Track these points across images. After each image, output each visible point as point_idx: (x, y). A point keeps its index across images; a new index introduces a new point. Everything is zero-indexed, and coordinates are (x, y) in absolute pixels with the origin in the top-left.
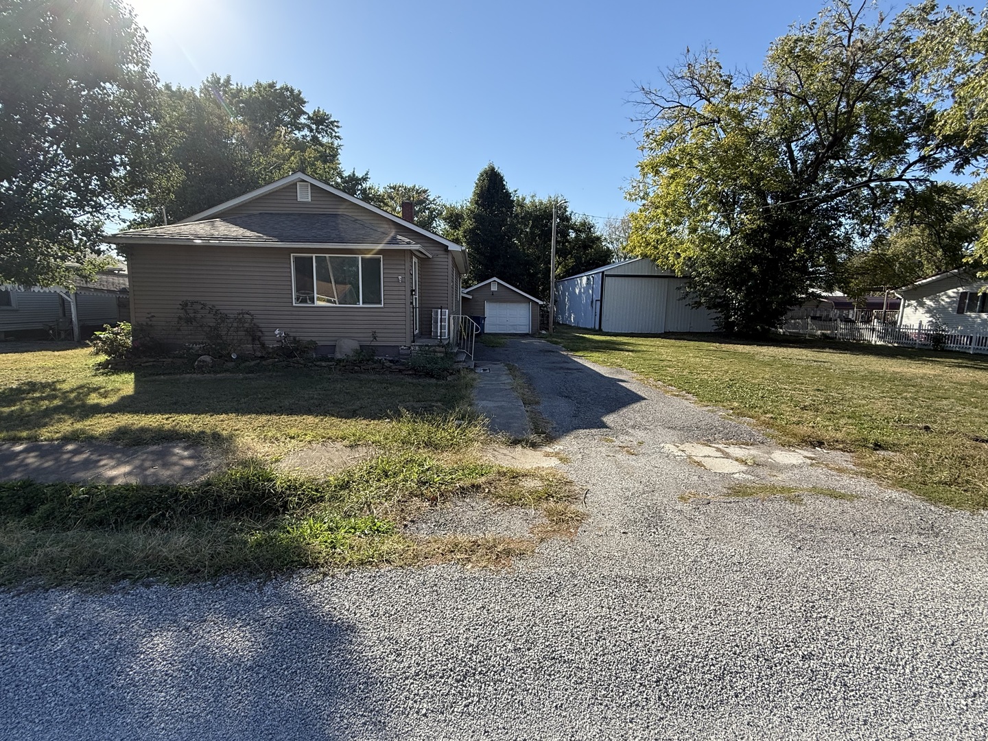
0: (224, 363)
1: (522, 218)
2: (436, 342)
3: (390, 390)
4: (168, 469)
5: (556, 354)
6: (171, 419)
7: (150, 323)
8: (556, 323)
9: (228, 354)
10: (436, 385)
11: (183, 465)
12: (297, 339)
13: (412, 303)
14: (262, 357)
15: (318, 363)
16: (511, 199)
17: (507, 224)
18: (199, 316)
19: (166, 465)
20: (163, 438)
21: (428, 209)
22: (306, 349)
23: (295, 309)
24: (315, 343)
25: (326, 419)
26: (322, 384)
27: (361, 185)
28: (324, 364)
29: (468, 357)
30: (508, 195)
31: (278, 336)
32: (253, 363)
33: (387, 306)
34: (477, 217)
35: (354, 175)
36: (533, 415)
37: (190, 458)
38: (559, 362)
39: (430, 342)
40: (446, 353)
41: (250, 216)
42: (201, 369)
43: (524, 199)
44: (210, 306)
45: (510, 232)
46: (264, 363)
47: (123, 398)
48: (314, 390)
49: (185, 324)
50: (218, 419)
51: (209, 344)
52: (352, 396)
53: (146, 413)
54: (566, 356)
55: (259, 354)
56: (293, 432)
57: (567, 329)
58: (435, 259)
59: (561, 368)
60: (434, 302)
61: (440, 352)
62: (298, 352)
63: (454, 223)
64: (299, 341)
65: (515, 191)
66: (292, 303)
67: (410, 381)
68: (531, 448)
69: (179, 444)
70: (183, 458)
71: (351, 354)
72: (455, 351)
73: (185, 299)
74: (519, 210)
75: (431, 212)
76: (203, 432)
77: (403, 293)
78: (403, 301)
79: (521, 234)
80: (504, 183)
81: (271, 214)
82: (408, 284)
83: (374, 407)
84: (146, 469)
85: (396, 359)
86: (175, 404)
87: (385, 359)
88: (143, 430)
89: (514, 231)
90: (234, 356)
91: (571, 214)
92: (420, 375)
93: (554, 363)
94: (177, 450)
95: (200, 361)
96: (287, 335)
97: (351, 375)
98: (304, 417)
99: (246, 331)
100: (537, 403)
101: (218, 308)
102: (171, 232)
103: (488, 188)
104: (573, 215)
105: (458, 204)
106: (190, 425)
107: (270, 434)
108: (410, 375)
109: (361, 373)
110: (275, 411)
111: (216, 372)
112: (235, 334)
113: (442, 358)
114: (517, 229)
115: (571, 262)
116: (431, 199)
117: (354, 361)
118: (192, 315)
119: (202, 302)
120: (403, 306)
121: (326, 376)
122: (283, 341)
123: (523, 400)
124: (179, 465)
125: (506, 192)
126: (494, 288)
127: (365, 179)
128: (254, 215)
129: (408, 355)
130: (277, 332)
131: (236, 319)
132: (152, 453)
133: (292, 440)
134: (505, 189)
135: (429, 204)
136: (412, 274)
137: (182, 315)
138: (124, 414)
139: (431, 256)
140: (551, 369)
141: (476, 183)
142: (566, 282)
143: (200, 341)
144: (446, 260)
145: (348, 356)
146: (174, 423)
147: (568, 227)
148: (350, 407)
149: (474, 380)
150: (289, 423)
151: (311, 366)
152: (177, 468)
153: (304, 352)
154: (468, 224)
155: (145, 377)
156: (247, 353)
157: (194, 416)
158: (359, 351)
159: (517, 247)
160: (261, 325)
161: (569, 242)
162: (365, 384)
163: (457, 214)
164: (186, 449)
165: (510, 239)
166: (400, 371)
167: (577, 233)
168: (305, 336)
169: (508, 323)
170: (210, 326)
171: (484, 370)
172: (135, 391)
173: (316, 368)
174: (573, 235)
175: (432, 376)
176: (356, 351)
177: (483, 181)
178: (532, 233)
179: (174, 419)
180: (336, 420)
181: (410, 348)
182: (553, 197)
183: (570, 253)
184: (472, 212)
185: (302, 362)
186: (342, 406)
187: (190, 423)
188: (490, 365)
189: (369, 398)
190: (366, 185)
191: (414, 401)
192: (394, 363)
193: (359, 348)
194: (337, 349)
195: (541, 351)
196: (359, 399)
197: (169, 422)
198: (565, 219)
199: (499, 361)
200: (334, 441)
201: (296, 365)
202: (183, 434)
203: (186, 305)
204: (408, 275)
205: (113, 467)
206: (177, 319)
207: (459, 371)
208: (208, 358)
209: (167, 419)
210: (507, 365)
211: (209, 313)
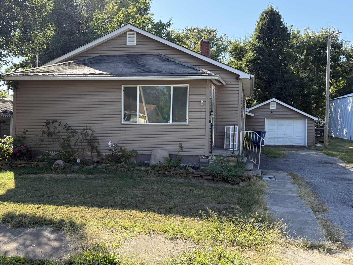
0: (72, 166)
1: (297, 48)
2: (230, 153)
3: (195, 192)
4: (42, 248)
5: (335, 166)
6: (40, 209)
7: (24, 136)
8: (330, 137)
9: (74, 159)
10: (232, 190)
11: (51, 246)
12: (123, 148)
13: (210, 121)
14: (98, 162)
15: (139, 168)
16: (288, 32)
17: (284, 54)
18: (57, 131)
19: (39, 245)
20: (37, 223)
21: (216, 44)
22: (129, 157)
23: (122, 126)
24: (135, 151)
25: (150, 214)
26: (143, 185)
27: (166, 30)
28: (142, 169)
29: (255, 166)
30: (284, 29)
31: (110, 146)
32: (91, 167)
33: (191, 123)
34: (258, 50)
35: (161, 22)
36: (324, 222)
37: (56, 240)
38: (338, 173)
39: (224, 153)
40: (238, 162)
41: (93, 58)
42: (56, 171)
43: (299, 32)
44: (65, 124)
45: (286, 60)
46: (99, 166)
47: (9, 191)
48: (137, 189)
49: (47, 137)
50: (72, 210)
51: (62, 152)
52: (166, 196)
53: (24, 203)
54: (344, 168)
55: (95, 159)
56: (126, 224)
57: (340, 142)
58: (229, 86)
59: (342, 179)
60: (227, 120)
61: (233, 162)
62: (124, 159)
63: (238, 55)
64: (124, 151)
65: (291, 26)
66: (121, 121)
67: (210, 185)
68: (328, 254)
69: (48, 229)
70: (50, 240)
71: (163, 161)
72: (245, 161)
73: (48, 119)
74: (294, 41)
75: (218, 47)
76: (62, 221)
77: (204, 113)
78: (204, 120)
79: (296, 60)
80: (282, 20)
81: (108, 56)
82: (208, 106)
83: (185, 206)
84: (27, 246)
85: (197, 166)
86: (42, 196)
87: (189, 166)
88: (23, 216)
89: (290, 58)
90: (78, 161)
91: (342, 42)
92: (217, 180)
93: (334, 174)
94: (46, 233)
95: (56, 164)
96: (116, 146)
97: (163, 178)
98: (132, 212)
99: (88, 142)
100: (325, 211)
101: (69, 125)
102: (42, 72)
103: (268, 25)
104: (344, 43)
105: (241, 40)
106: (53, 214)
107: (110, 225)
108: (209, 180)
109: (171, 176)
110: (111, 206)
111: (66, 173)
112: (80, 144)
113: (235, 167)
114: (292, 57)
115: (342, 83)
116: (218, 37)
117: (165, 167)
118: (52, 130)
119: (60, 121)
120: (204, 124)
121: (145, 179)
122: (114, 150)
123: (312, 208)
124: (48, 245)
125: (283, 27)
126: (273, 107)
127: (168, 25)
128: (96, 57)
129: (206, 163)
130: (110, 143)
131: (82, 133)
132: (30, 234)
133: (126, 231)
134: (282, 25)
135: (217, 41)
136: (211, 99)
137: (45, 130)
138: (10, 203)
139: (225, 84)
140: (332, 179)
141: (257, 22)
142: (338, 101)
143: (56, 149)
144: (237, 86)
145: (161, 163)
146: (43, 212)
147: (339, 53)
148: (166, 205)
149: (263, 186)
150: (123, 216)
151: (133, 170)
152: (47, 247)
153: (128, 158)
154: (250, 55)
155: (21, 175)
156: (87, 158)
157: (56, 207)
158: (170, 159)
159: (292, 72)
160: (99, 138)
161: (340, 66)
162: (175, 186)
163: (241, 48)
164: (52, 232)
165: (286, 65)
166: (201, 176)
167: (348, 58)
168: (129, 147)
169: (285, 136)
170: (63, 138)
171: (270, 178)
172: (16, 186)
173: (137, 172)
174: (343, 60)
175: (228, 182)
176: (166, 159)
177: (264, 20)
178: (306, 59)
179: (42, 208)
180: (157, 216)
181: (208, 157)
182: (324, 28)
183: (341, 75)
184: (254, 45)
185: (127, 167)
186: (160, 203)
187: (53, 212)
188: (275, 174)
189: (180, 198)
190: (169, 29)
191: (215, 203)
192: (196, 170)
193: (168, 157)
194: (152, 157)
195: (319, 162)
196: (172, 199)
197: (39, 211)
198: (337, 46)
199: (282, 170)
200: (157, 234)
201: (122, 169)
202: (50, 221)
203: (49, 123)
204: (208, 99)
205: (6, 243)
206: (41, 133)
207: (249, 178)
208: (61, 162)
209: (38, 208)
210: (291, 174)
211: (64, 129)
